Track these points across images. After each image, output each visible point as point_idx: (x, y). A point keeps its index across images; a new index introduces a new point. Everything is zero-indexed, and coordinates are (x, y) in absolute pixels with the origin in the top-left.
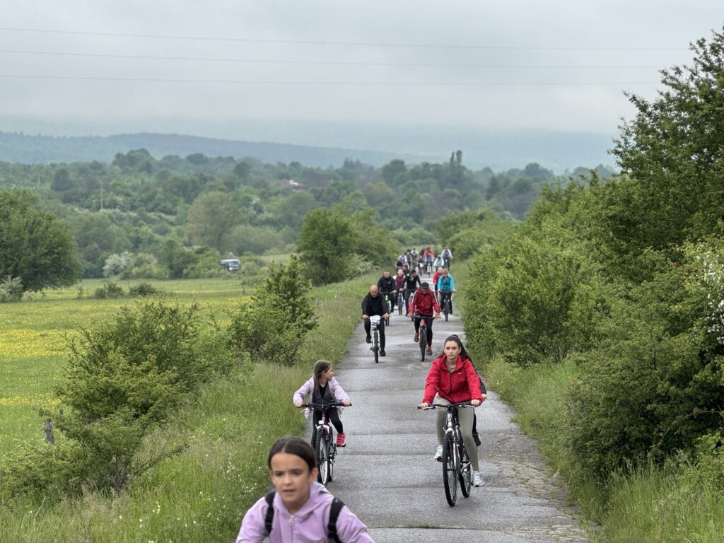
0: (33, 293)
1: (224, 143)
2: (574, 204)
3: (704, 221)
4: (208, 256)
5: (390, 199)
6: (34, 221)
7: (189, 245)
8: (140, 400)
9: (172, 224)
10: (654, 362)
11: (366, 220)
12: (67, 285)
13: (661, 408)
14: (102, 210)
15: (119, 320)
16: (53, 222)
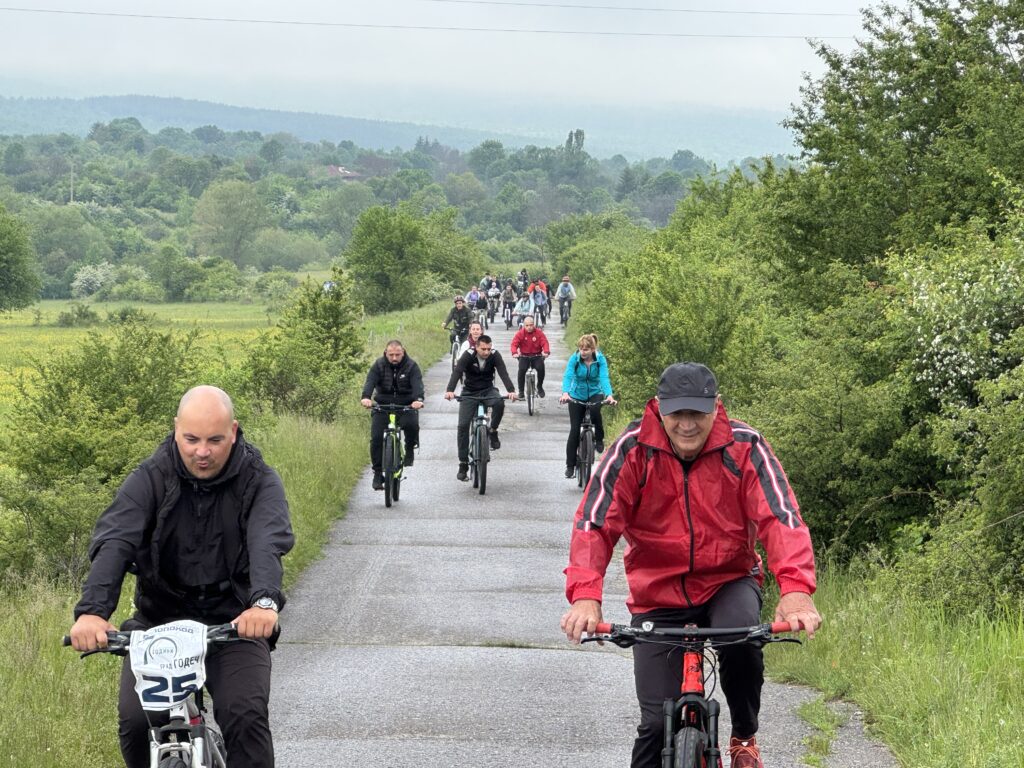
1: (246, 111)
2: (736, 204)
3: (916, 225)
4: (220, 271)
5: (480, 197)
7: (194, 255)
8: (113, 461)
9: (170, 224)
10: (840, 421)
11: (446, 225)
12: (19, 307)
13: (848, 487)
14: (72, 203)
15: (86, 349)
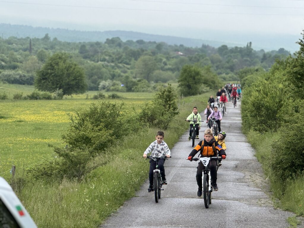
0: (67, 96)
1: (152, 35)
4: (143, 83)
5: (220, 61)
6: (69, 66)
7: (135, 78)
9: (128, 69)
11: (208, 70)
12: (82, 93)
14: (99, 62)
15: (91, 108)
16: (77, 66)
